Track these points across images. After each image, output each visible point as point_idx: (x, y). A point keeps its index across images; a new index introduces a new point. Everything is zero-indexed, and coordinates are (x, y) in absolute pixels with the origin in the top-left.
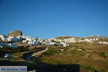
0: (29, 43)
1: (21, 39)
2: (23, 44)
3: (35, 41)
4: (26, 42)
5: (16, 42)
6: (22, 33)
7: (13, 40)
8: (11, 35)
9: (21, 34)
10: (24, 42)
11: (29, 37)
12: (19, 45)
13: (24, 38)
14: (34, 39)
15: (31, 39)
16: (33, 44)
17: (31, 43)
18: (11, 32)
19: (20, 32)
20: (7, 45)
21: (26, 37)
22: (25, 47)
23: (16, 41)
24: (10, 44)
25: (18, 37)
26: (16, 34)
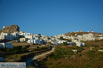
0: (29, 41)
1: (18, 37)
2: (21, 43)
3: (37, 38)
4: (25, 40)
5: (11, 41)
6: (18, 28)
7: (7, 38)
8: (4, 31)
9: (18, 30)
10: (22, 41)
11: (29, 33)
12: (16, 44)
13: (22, 34)
15: (32, 36)
16: (35, 43)
17: (32, 42)
18: (4, 27)
19: (17, 27)
21: (25, 34)
22: (23, 47)
23: (11, 39)
24: (3, 44)
25: (14, 34)
26: (11, 30)
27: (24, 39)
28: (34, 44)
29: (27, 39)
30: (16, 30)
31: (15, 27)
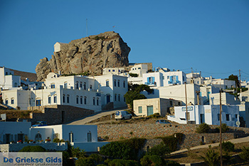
0: (178, 115)
1: (123, 92)
2: (139, 125)
3: (219, 99)
4: (156, 110)
5: (92, 113)
6: (125, 49)
7: (73, 103)
9: (123, 57)
10: (144, 113)
11: (179, 75)
12: (116, 132)
13: (142, 80)
14: (216, 89)
15: (191, 87)
16: (208, 121)
17: (194, 117)
18: (57, 48)
19: (117, 46)
20: (39, 136)
21: (156, 76)
22: (151, 145)
23: (89, 106)
24: (58, 129)
25: (105, 79)
26: (90, 59)
27: (155, 104)
28: (205, 129)
29: (168, 105)
30: (112, 60)
31: (106, 43)
